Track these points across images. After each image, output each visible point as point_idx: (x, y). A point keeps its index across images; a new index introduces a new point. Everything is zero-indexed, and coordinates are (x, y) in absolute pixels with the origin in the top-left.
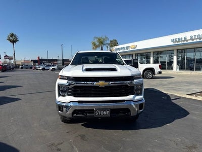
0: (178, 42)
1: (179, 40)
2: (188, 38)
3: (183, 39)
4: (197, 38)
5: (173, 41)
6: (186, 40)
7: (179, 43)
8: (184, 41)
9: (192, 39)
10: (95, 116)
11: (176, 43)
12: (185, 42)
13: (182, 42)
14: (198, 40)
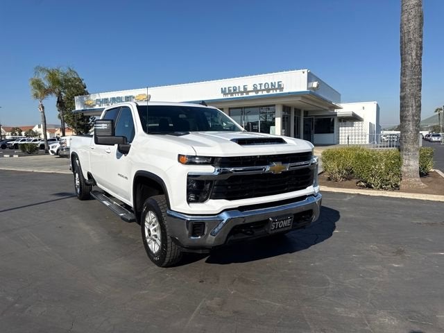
0: (232, 94)
1: (234, 90)
2: (250, 88)
3: (242, 90)
4: (263, 88)
5: (223, 91)
6: (246, 91)
7: (234, 96)
8: (242, 93)
9: (256, 90)
10: (270, 232)
11: (229, 96)
12: (245, 95)
13: (240, 96)
14: (265, 93)
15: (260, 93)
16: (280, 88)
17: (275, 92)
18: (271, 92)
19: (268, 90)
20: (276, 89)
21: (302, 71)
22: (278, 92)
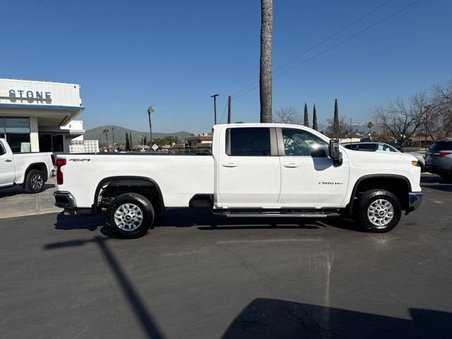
4: (24, 96)
15: (18, 102)
16: (48, 99)
17: (40, 103)
18: (35, 103)
19: (31, 100)
20: (42, 100)
21: (74, 85)
22: (44, 103)
